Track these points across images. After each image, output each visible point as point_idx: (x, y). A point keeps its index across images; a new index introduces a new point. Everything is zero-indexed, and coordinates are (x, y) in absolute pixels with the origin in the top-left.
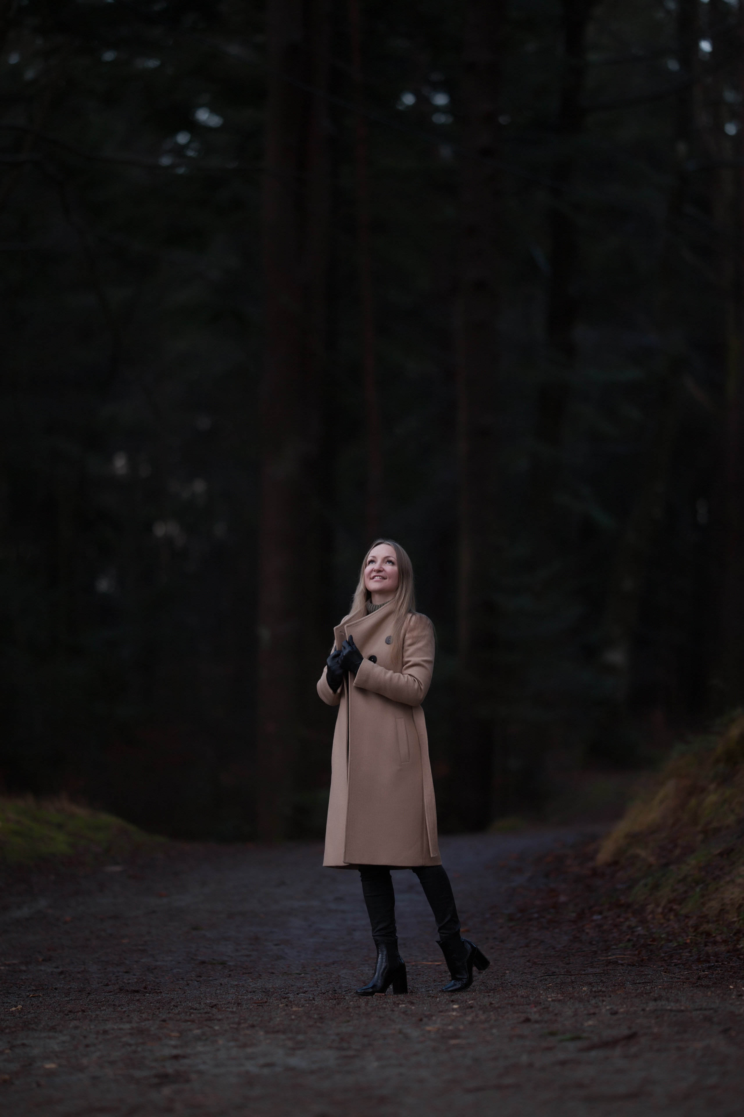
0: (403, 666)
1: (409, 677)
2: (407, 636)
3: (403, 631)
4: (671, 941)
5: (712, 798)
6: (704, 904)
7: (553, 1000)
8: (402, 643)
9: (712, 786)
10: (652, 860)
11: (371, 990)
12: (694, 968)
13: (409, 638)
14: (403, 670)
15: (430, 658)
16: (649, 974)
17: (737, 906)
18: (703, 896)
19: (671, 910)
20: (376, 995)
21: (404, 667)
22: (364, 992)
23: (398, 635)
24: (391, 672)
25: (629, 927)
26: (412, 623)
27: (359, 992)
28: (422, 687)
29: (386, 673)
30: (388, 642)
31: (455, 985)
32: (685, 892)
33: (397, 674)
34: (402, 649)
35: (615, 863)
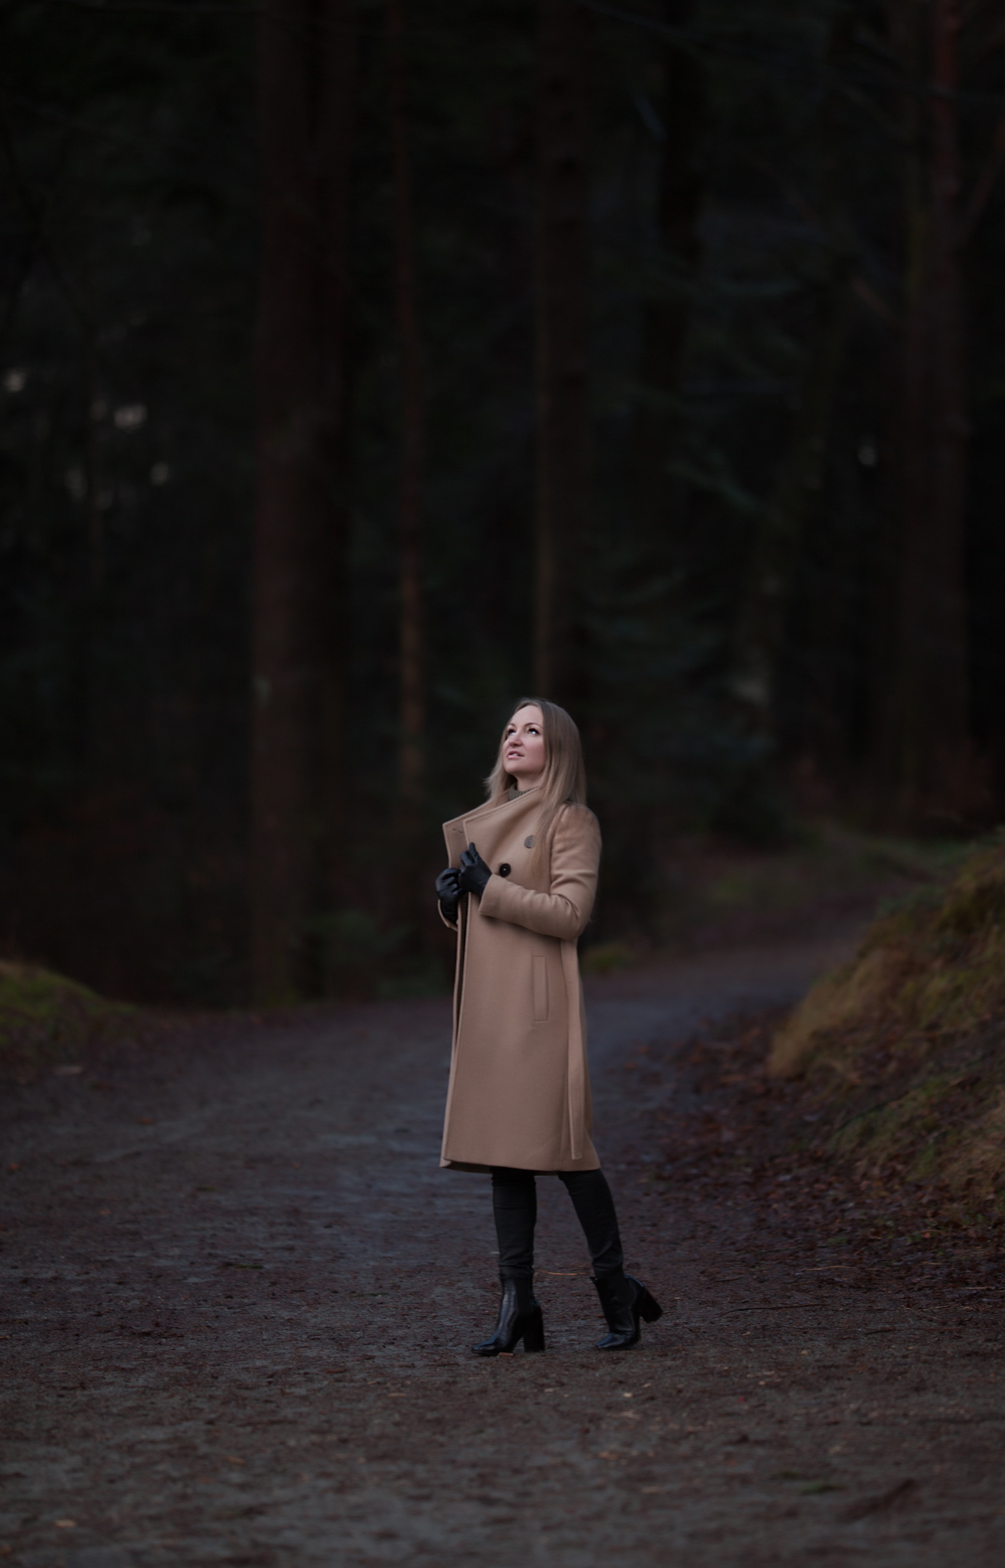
0: (551, 882)
1: (559, 899)
2: (557, 837)
3: (550, 830)
4: (902, 1234)
5: (939, 984)
6: (942, 1167)
7: (767, 1385)
8: (548, 846)
9: (937, 964)
10: (853, 1077)
11: (492, 1348)
12: (948, 1296)
13: (560, 841)
14: (551, 888)
15: (593, 870)
16: (885, 1310)
17: (993, 1175)
18: (939, 1153)
19: (894, 1174)
20: (501, 1356)
21: (554, 883)
22: (483, 1350)
23: (544, 837)
24: (532, 892)
25: (835, 1200)
26: (563, 820)
27: (475, 1350)
28: (579, 914)
29: (524, 895)
30: (528, 844)
31: (614, 1339)
32: (913, 1144)
33: (540, 896)
34: (549, 856)
35: (800, 1077)
